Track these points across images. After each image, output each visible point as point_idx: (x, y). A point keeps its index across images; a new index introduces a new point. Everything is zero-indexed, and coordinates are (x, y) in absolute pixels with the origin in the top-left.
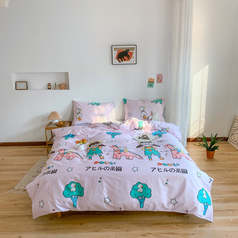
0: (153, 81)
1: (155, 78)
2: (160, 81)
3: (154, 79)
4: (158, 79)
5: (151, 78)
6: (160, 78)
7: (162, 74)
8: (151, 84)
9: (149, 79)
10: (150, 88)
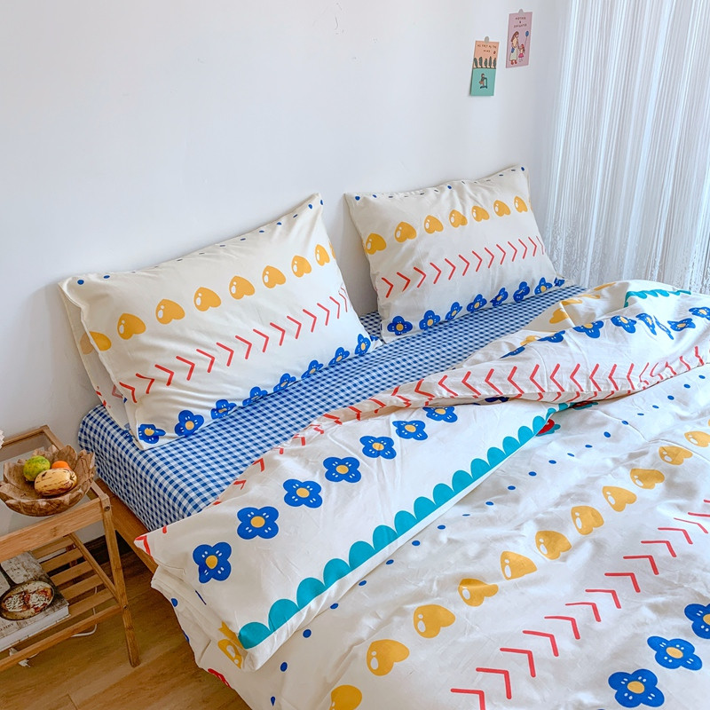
0: (491, 54)
1: (500, 36)
2: (521, 56)
3: (496, 46)
4: (515, 39)
5: (487, 38)
6: (521, 39)
7: (531, 13)
8: (487, 73)
9: (478, 44)
10: (481, 102)
